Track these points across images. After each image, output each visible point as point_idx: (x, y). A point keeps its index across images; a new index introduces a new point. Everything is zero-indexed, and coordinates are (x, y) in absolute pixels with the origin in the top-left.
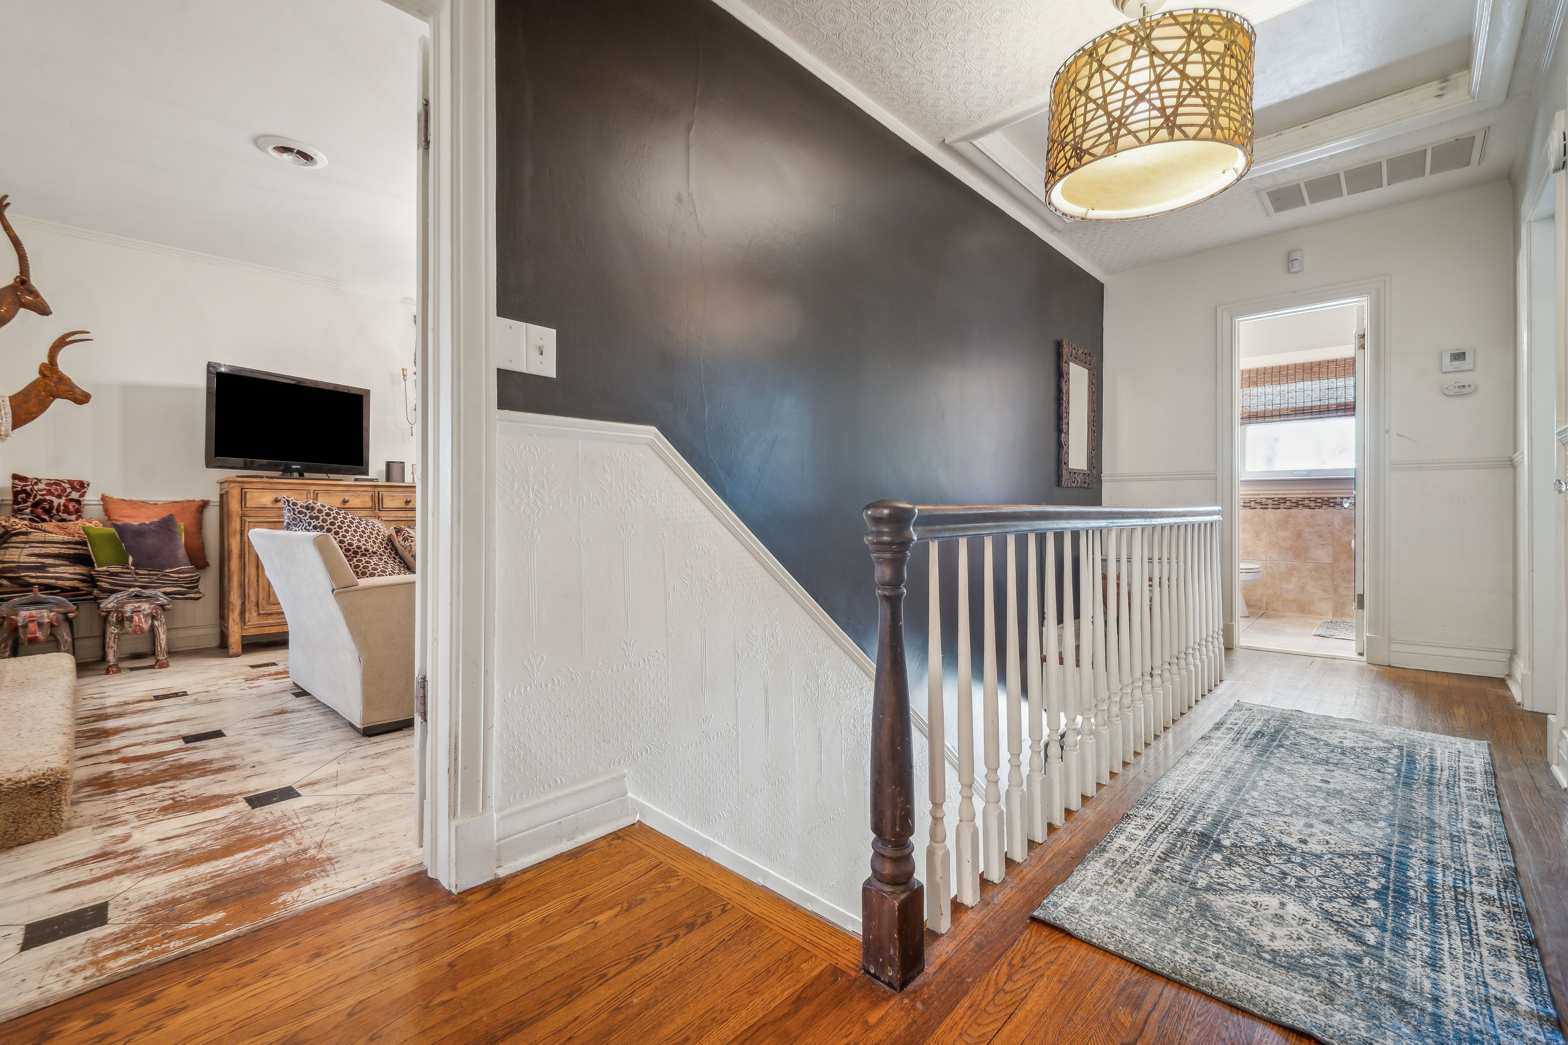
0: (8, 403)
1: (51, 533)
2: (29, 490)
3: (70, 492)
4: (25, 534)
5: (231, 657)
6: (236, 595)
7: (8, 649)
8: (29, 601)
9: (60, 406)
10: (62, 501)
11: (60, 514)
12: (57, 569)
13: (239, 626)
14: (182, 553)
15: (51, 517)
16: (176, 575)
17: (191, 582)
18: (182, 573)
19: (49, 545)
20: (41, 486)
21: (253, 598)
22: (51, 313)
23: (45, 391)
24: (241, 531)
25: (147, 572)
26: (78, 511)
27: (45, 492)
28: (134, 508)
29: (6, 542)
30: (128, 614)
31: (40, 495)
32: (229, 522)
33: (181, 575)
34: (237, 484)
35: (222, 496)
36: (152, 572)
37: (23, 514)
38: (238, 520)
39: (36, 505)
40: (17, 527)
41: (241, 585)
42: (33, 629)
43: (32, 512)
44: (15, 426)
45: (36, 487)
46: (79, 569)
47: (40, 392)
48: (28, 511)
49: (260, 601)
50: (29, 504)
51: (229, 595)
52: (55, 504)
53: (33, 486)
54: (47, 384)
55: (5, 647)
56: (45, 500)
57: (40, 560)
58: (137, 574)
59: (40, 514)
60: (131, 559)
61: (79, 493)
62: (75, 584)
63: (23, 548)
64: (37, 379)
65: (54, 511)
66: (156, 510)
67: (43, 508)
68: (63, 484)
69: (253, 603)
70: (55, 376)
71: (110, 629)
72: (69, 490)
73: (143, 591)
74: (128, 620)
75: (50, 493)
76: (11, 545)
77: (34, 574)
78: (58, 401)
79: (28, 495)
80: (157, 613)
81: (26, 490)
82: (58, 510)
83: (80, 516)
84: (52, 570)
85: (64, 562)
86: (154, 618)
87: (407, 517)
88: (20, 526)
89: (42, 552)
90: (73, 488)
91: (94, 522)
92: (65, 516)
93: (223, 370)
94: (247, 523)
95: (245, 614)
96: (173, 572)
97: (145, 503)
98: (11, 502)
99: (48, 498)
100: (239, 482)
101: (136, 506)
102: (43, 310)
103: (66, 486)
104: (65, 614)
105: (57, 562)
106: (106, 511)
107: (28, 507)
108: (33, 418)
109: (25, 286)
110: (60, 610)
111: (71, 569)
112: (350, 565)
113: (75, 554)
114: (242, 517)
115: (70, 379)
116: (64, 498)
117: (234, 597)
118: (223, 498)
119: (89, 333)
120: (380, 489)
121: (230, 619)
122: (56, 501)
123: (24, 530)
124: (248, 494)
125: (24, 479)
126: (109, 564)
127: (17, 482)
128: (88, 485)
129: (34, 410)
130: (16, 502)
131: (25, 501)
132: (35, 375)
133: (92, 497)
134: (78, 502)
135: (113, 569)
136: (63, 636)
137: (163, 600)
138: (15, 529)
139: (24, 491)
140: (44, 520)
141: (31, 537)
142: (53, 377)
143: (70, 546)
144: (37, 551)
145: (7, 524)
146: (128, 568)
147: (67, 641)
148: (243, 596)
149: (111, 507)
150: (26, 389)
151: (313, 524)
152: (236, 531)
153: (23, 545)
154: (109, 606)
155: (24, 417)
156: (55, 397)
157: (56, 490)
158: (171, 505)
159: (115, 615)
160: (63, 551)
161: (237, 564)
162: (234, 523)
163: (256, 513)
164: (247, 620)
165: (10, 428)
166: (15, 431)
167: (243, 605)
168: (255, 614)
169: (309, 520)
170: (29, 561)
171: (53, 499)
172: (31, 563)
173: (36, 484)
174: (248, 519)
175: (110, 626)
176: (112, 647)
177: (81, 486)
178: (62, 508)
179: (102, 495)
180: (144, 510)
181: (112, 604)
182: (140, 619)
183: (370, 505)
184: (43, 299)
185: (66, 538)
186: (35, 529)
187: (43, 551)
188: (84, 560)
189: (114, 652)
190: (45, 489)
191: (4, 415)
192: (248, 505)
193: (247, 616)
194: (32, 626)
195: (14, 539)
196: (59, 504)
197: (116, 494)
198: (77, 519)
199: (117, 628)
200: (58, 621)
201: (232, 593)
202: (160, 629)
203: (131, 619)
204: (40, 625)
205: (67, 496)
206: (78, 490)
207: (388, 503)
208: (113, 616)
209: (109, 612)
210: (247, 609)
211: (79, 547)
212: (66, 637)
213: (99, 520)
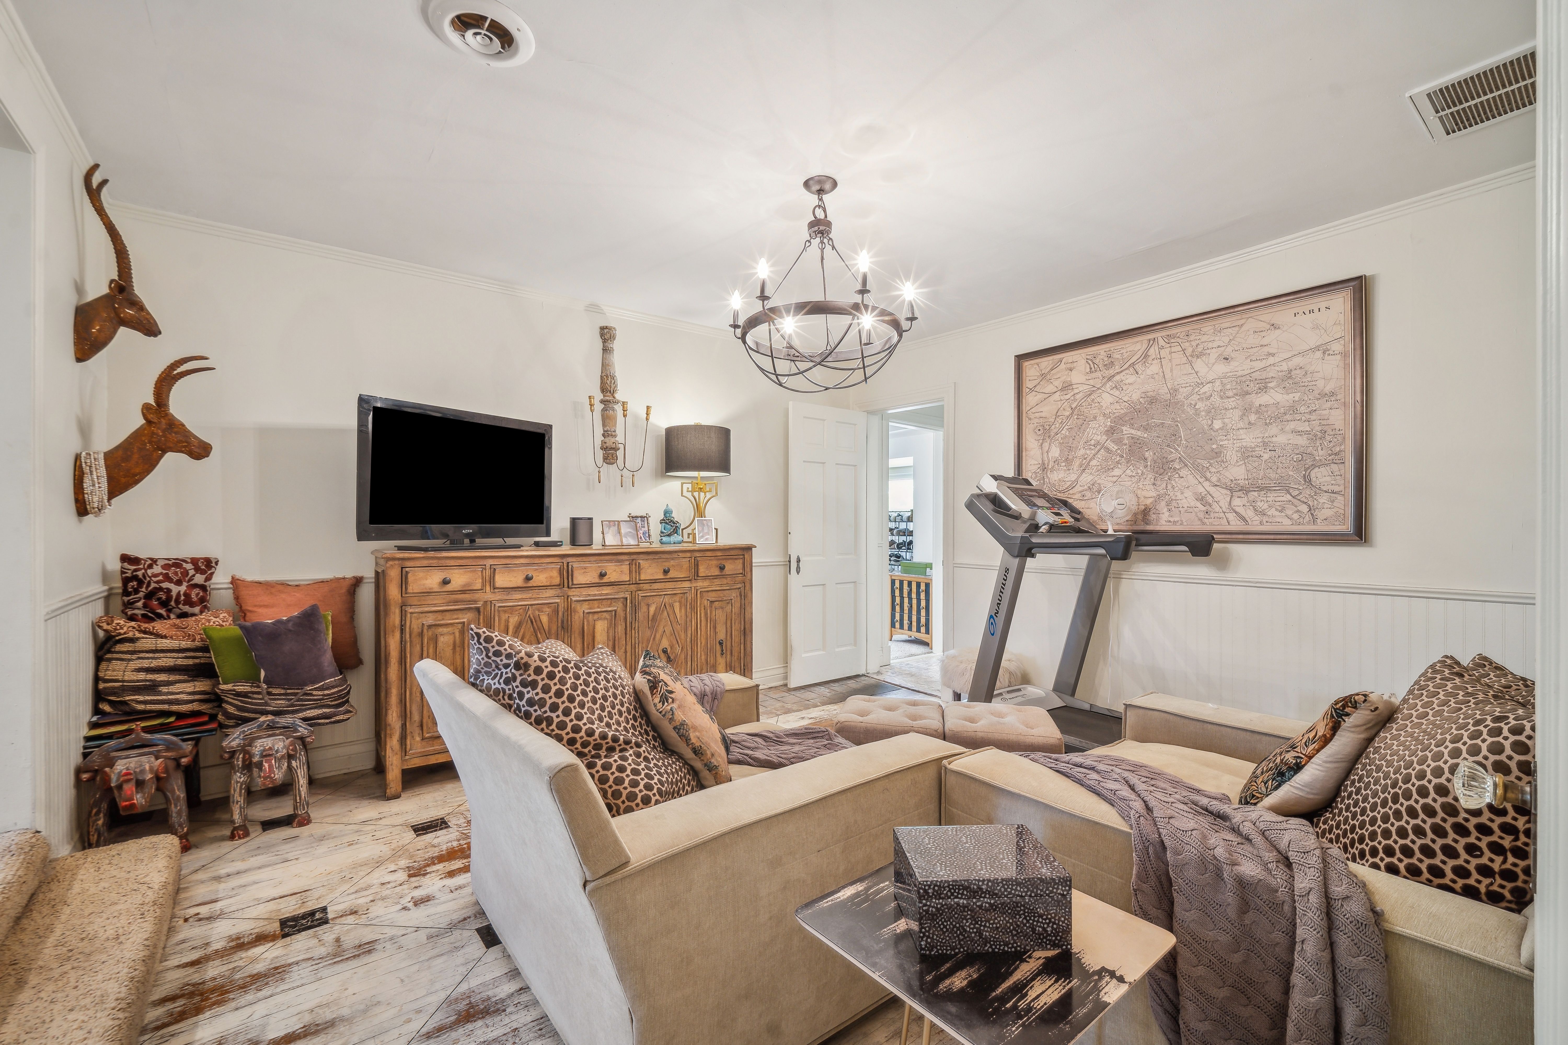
0: (102, 462)
1: (165, 637)
2: (141, 576)
3: (194, 576)
4: (132, 640)
5: (389, 799)
6: (395, 714)
7: (102, 815)
8: (130, 745)
9: (172, 461)
10: (183, 588)
11: (181, 606)
12: (172, 689)
13: (399, 756)
14: (328, 659)
15: (169, 611)
16: (320, 693)
17: (340, 697)
18: (327, 689)
19: (162, 655)
20: (157, 569)
21: (416, 717)
22: (160, 333)
23: (150, 442)
24: (402, 626)
25: (283, 691)
26: (202, 600)
27: (161, 578)
28: (271, 593)
29: (109, 652)
30: (256, 759)
31: (155, 582)
32: (387, 614)
33: (326, 692)
34: (397, 562)
35: (377, 573)
36: (289, 691)
37: (134, 609)
38: (398, 611)
39: (149, 596)
40: (122, 631)
41: (401, 701)
42: (129, 792)
43: (145, 606)
44: (113, 494)
45: (149, 572)
46: (201, 685)
47: (145, 445)
48: (140, 604)
49: (425, 721)
50: (141, 594)
51: (386, 715)
52: (174, 594)
53: (146, 570)
54: (153, 433)
55: (97, 813)
56: (161, 589)
57: (150, 677)
58: (269, 694)
59: (155, 607)
60: (263, 673)
61: (204, 576)
62: (195, 707)
63: (130, 660)
64: (142, 426)
65: (173, 603)
66: (298, 595)
67: (159, 599)
68: (185, 565)
69: (417, 724)
70: (163, 421)
71: (235, 777)
72: (192, 572)
73: (277, 719)
74: (257, 767)
75: (167, 578)
76: (115, 656)
77: (141, 698)
78: (170, 457)
79: (140, 582)
80: (295, 750)
81: (137, 576)
82: (177, 602)
83: (205, 607)
84: (164, 689)
85: (181, 677)
86: (290, 757)
87: (601, 595)
88: (125, 629)
89: (152, 665)
90: (197, 570)
91: (221, 616)
92: (187, 609)
93: (379, 405)
94: (409, 615)
95: (406, 739)
96: (316, 689)
97: (284, 584)
98: (120, 591)
99: (165, 585)
100: (399, 559)
101: (273, 590)
102: (150, 329)
103: (189, 566)
104: (177, 760)
105: (172, 678)
106: (237, 598)
107: (140, 599)
108: (137, 482)
109: (125, 294)
110: (169, 754)
111: (189, 687)
112: (593, 776)
113: (195, 665)
114: (403, 606)
115: (183, 425)
116: (185, 584)
117: (393, 717)
118: (380, 579)
119: (207, 359)
120: (570, 559)
121: (388, 747)
122: (175, 589)
123: (130, 635)
124: (409, 575)
125: (135, 561)
126: (235, 681)
127: (126, 565)
128: (217, 563)
129: (137, 470)
130: (126, 593)
131: (136, 591)
132: (139, 421)
133: (221, 579)
134: (203, 588)
135: (240, 688)
136: (173, 792)
137: (303, 730)
138: (120, 634)
139: (135, 578)
140: (160, 616)
141: (139, 645)
142: (160, 423)
143: (188, 654)
144: (145, 664)
145: (109, 627)
146: (258, 687)
147: (178, 797)
148: (404, 715)
149: (244, 593)
150: (126, 440)
151: (527, 696)
152: (395, 627)
153: (129, 656)
154: (234, 744)
155: (123, 480)
156: (164, 452)
157: (176, 573)
158: (316, 586)
159: (241, 756)
160: (180, 662)
161: (396, 672)
162: (392, 616)
163: (419, 601)
164: (408, 747)
165: (106, 498)
166: (113, 501)
167: (404, 726)
168: (418, 739)
169: (520, 688)
170: (135, 678)
171: (172, 586)
172: (138, 681)
173: (150, 566)
174: (410, 610)
175: (235, 773)
176: (237, 802)
177: (207, 565)
178: (182, 598)
179: (233, 578)
180: (283, 596)
181: (237, 742)
182: (270, 766)
183: (557, 581)
184: (148, 313)
185: (185, 644)
186: (145, 632)
187: (154, 664)
188: (205, 671)
189: (241, 808)
190: (161, 574)
191: (96, 480)
192: (410, 590)
193: (408, 742)
194: (129, 788)
195: (119, 648)
196: (179, 592)
197: (250, 576)
198: (201, 612)
199: (244, 775)
200: (166, 770)
201: (390, 712)
202: (299, 771)
203: (260, 765)
204: (140, 784)
205: (190, 580)
206: (203, 572)
207: (580, 578)
208: (238, 758)
209: (233, 753)
210: (408, 732)
211: (200, 654)
212: (178, 793)
213: (228, 613)
